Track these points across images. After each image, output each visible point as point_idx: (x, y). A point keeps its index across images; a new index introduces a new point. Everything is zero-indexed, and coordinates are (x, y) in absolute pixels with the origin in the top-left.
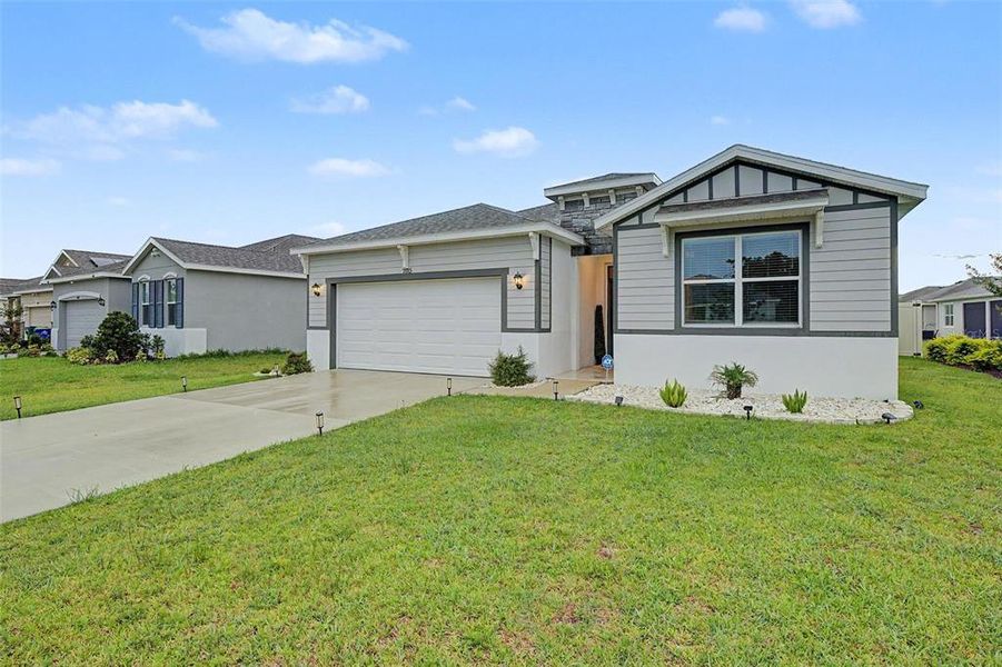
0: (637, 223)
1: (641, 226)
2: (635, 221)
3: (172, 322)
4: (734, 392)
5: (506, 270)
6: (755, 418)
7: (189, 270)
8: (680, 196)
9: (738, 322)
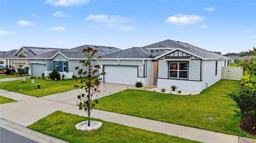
2: (161, 59)
3: (65, 71)
4: (174, 90)
5: (138, 66)
6: (172, 94)
7: (69, 60)
8: (169, 55)
9: (178, 78)
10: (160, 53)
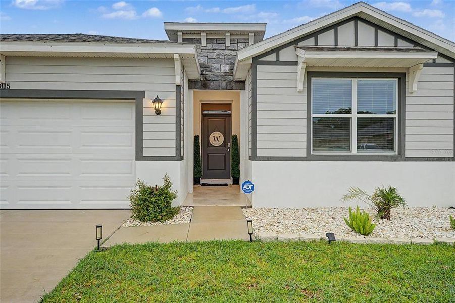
0: (275, 59)
1: (278, 62)
2: (272, 58)
5: (142, 94)
8: (312, 40)
9: (354, 151)
10: (227, 52)
